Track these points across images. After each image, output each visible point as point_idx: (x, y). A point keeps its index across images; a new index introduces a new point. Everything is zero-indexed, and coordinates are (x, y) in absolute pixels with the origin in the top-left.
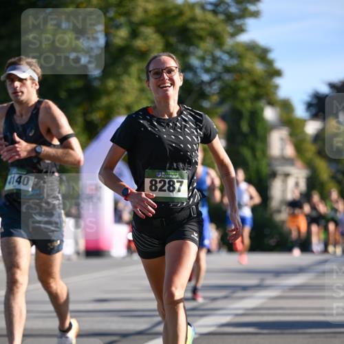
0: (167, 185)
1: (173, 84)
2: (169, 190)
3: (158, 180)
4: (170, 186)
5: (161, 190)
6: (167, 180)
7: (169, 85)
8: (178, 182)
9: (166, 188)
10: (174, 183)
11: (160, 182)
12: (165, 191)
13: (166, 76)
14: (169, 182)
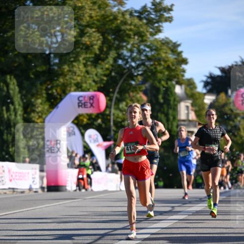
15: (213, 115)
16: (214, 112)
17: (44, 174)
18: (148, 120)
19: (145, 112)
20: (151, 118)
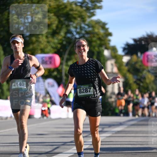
0: (85, 90)
1: (85, 51)
2: (86, 92)
3: (82, 89)
4: (86, 90)
5: (83, 92)
6: (84, 88)
7: (83, 51)
8: (89, 88)
9: (84, 91)
10: (87, 89)
11: (82, 90)
12: (84, 92)
13: (82, 48)
14: (85, 89)
15: (84, 46)
16: (85, 43)
18: (20, 54)
19: (17, 45)
20: (23, 52)
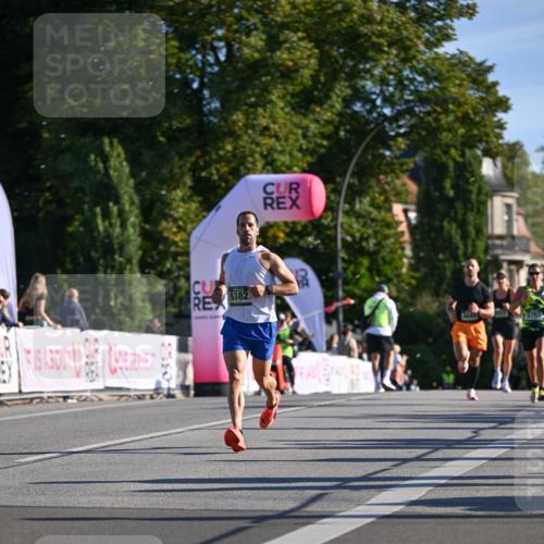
17: (189, 357)
